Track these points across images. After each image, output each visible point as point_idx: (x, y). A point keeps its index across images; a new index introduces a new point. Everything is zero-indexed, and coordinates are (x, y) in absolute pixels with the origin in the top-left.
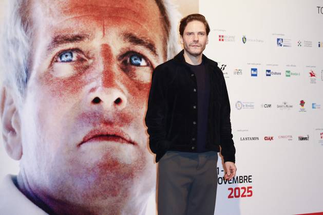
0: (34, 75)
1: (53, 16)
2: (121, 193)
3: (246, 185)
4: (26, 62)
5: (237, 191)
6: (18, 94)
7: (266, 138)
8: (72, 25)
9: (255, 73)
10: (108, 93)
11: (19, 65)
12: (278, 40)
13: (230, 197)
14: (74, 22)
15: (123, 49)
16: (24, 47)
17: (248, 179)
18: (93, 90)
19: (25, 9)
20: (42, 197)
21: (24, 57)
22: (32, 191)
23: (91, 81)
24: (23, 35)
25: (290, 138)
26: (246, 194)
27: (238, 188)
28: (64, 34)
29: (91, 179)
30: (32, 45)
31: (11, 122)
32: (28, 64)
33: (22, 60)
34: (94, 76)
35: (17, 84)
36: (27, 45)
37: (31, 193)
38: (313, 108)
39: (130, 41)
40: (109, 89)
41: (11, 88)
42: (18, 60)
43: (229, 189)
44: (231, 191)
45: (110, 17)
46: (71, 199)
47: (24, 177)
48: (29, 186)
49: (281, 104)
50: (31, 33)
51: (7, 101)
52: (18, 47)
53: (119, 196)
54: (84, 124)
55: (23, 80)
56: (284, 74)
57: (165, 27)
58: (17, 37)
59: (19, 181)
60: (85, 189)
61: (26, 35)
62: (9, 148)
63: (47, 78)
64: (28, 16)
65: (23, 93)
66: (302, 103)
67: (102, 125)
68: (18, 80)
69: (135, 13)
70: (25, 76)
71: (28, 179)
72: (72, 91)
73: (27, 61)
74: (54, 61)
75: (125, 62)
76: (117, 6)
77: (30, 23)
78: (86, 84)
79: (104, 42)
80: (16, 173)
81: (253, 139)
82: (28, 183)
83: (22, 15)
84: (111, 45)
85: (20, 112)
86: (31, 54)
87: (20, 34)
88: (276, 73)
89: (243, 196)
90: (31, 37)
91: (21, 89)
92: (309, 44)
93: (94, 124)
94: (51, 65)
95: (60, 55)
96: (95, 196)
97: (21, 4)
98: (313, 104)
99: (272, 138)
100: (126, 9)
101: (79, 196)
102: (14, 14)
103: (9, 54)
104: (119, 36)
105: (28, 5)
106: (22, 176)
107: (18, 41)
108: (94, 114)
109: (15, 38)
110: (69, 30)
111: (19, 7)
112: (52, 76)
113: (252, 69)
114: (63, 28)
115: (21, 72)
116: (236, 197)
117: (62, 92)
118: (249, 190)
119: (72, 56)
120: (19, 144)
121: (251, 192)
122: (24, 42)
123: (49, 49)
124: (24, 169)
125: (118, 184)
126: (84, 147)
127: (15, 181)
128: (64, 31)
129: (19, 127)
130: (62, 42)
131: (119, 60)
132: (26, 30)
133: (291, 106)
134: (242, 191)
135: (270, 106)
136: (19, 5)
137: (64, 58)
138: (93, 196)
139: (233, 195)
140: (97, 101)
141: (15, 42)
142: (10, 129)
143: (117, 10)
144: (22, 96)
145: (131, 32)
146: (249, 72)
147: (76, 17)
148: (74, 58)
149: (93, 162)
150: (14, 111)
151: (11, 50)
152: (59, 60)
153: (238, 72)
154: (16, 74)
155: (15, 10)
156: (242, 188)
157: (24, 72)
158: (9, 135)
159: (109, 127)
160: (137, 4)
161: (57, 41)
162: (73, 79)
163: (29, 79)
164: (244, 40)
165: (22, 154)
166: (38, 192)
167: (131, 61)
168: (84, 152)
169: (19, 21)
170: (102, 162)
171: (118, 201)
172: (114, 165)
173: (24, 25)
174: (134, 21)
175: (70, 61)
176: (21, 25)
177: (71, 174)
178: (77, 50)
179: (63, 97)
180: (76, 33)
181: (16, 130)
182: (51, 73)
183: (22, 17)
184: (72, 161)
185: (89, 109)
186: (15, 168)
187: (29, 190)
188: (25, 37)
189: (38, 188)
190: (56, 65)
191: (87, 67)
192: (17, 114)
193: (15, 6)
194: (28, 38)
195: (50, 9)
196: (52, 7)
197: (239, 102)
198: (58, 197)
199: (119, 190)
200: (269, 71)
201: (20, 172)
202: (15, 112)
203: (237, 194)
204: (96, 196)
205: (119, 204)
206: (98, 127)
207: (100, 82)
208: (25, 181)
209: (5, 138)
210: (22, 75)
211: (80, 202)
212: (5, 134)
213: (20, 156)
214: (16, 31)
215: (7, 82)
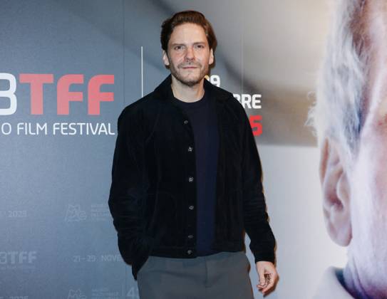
0: (370, 119)
4: (358, 100)
6: (347, 148)
11: (349, 106)
16: (356, 77)
19: (358, 22)
21: (356, 94)
22: (365, 292)
24: (356, 60)
30: (368, 75)
31: (335, 190)
32: (362, 103)
33: (353, 97)
35: (345, 134)
36: (360, 75)
37: (363, 294)
41: (337, 140)
42: (347, 98)
47: (352, 269)
48: (360, 285)
50: (368, 58)
51: (331, 159)
52: (348, 78)
55: (354, 128)
58: (345, 64)
61: (360, 60)
62: (332, 229)
64: (363, 31)
65: (354, 147)
68: (347, 127)
70: (357, 122)
71: (359, 273)
73: (361, 99)
77: (366, 42)
80: (341, 265)
82: (359, 280)
83: (354, 31)
85: (349, 175)
86: (366, 89)
87: (351, 58)
90: (366, 64)
91: (352, 141)
97: (352, 14)
102: (342, 29)
103: (334, 90)
105: (363, 16)
106: (350, 270)
107: (347, 69)
109: (344, 66)
111: (350, 19)
115: (352, 116)
120: (347, 222)
122: (357, 70)
124: (353, 259)
127: (340, 277)
129: (347, 197)
132: (359, 53)
136: (350, 16)
141: (343, 72)
142: (333, 200)
144: (352, 151)
150: (340, 174)
151: (338, 84)
154: (344, 120)
155: (345, 23)
157: (356, 115)
158: (332, 209)
163: (363, 126)
165: (351, 237)
166: (373, 294)
169: (350, 39)
173: (357, 45)
176: (353, 45)
181: (343, 202)
183: (354, 34)
186: (341, 258)
187: (360, 291)
188: (358, 64)
189: (374, 287)
192: (345, 179)
193: (344, 17)
194: (362, 64)
201: (348, 265)
202: (342, 176)
208: (355, 277)
209: (327, 214)
210: (353, 120)
212: (327, 208)
213: (348, 240)
214: (344, 55)
215: (331, 132)
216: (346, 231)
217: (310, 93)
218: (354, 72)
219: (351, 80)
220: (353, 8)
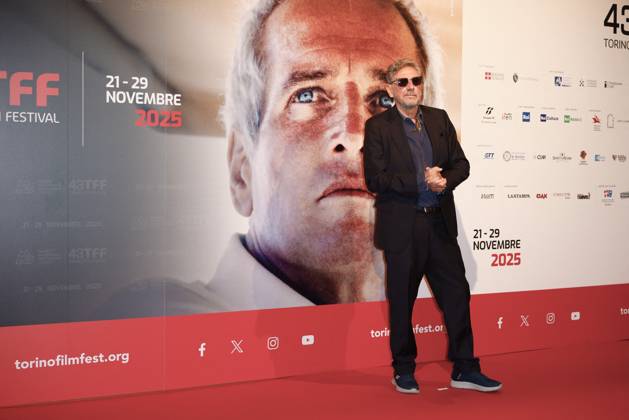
0: (267, 118)
1: (291, 48)
2: (366, 257)
3: (513, 251)
4: (258, 102)
5: (502, 258)
6: (250, 140)
7: (538, 196)
8: (312, 59)
9: (527, 118)
10: (352, 140)
11: (251, 106)
12: (556, 78)
13: (494, 264)
14: (315, 55)
15: (371, 88)
16: (257, 84)
17: (515, 244)
18: (335, 136)
19: (258, 41)
20: (273, 259)
21: (257, 97)
22: (263, 253)
23: (333, 125)
24: (256, 70)
25: (568, 196)
26: (513, 262)
27: (504, 255)
28: (304, 70)
29: (332, 241)
30: (266, 83)
31: (240, 172)
32: (261, 104)
33: (254, 99)
34: (337, 120)
35: (248, 128)
36: (260, 82)
38: (597, 160)
39: (380, 79)
40: (353, 135)
41: (241, 132)
42: (249, 100)
43: (493, 255)
44: (494, 258)
45: (357, 49)
46: (307, 263)
47: (253, 235)
48: (258, 244)
49: (557, 155)
50: (266, 69)
51: (236, 148)
52: (250, 84)
53: (363, 262)
54: (325, 175)
55: (254, 124)
56: (562, 119)
57: (422, 62)
59: (248, 240)
60: (323, 252)
61: (260, 70)
62: (237, 203)
63: (283, 121)
64: (262, 48)
65: (255, 139)
66: (583, 154)
67: (345, 177)
68: (249, 123)
69: (387, 45)
70: (257, 119)
71: (259, 238)
72: (311, 137)
73: (260, 101)
74: (291, 101)
75: (373, 104)
76: (366, 37)
77: (264, 56)
78: (328, 128)
79: (350, 80)
80: (244, 231)
81: (524, 196)
83: (255, 47)
84: (357, 82)
85: (251, 161)
86: (264, 93)
87: (252, 69)
88: (552, 119)
89: (509, 264)
90: (265, 74)
91: (253, 134)
92: (593, 84)
93: (336, 176)
94: (287, 106)
95: (299, 94)
96: (335, 260)
97: (254, 34)
98: (596, 156)
99: (545, 196)
100: (376, 41)
101: (318, 260)
102: (246, 45)
103: (239, 93)
104: (368, 72)
105: (262, 36)
106: (251, 235)
107: (250, 77)
108: (336, 164)
109: (247, 75)
110: (309, 65)
111: (252, 38)
112: (288, 119)
113: (524, 113)
114: (303, 62)
115: (253, 114)
116: (501, 264)
117: (300, 138)
118: (517, 257)
119: (312, 96)
120: (249, 198)
121: (519, 259)
122: (257, 77)
123: (286, 88)
124: (254, 227)
125: (362, 247)
126: (323, 202)
127: (243, 241)
128: (303, 66)
129: (249, 175)
130: (300, 79)
131: (367, 100)
132: (259, 65)
133: (570, 158)
134: (508, 258)
135: (544, 157)
136: (252, 36)
137: (303, 98)
138: (333, 260)
139: (497, 262)
140: (340, 148)
141: (246, 79)
142: (238, 180)
143: (365, 42)
144: (253, 142)
145: (380, 68)
146: (521, 117)
147: (317, 51)
148: (315, 99)
149: (334, 220)
150: (244, 160)
151: (243, 88)
152: (297, 100)
153: (507, 116)
155: (248, 41)
156: (509, 255)
157: (257, 114)
158: (237, 187)
159: (353, 179)
160: (389, 34)
161: (295, 77)
162: (312, 122)
163: (262, 122)
164: (515, 78)
165: (252, 209)
166: (269, 254)
167: (380, 102)
168: (323, 209)
170: (344, 220)
171: (362, 267)
172: (358, 225)
173: (257, 59)
174: (385, 55)
175: (310, 101)
176: (254, 59)
177: (308, 235)
178: (318, 89)
179: (301, 144)
180: (317, 69)
181: (246, 182)
182: (288, 115)
183: (255, 50)
184: (310, 219)
185: (331, 159)
186: (244, 225)
187: (259, 251)
188: (258, 74)
189: (270, 250)
190: (294, 107)
191: (330, 109)
192: (248, 164)
193: (247, 36)
194: (261, 74)
195: (288, 40)
196: (291, 37)
197: (507, 152)
198: (293, 260)
199: (363, 254)
200: (544, 116)
201: (249, 231)
203: (502, 262)
204: (337, 261)
205: (362, 270)
206: (340, 179)
207: (343, 126)
208: (255, 241)
209: (233, 192)
210: (254, 117)
211: (318, 267)
212: (233, 185)
213: (250, 212)
214: (248, 68)
215: (237, 126)
216: (248, 204)
217: (221, 94)
218: (255, 79)
219: (252, 87)
220: (254, 30)
